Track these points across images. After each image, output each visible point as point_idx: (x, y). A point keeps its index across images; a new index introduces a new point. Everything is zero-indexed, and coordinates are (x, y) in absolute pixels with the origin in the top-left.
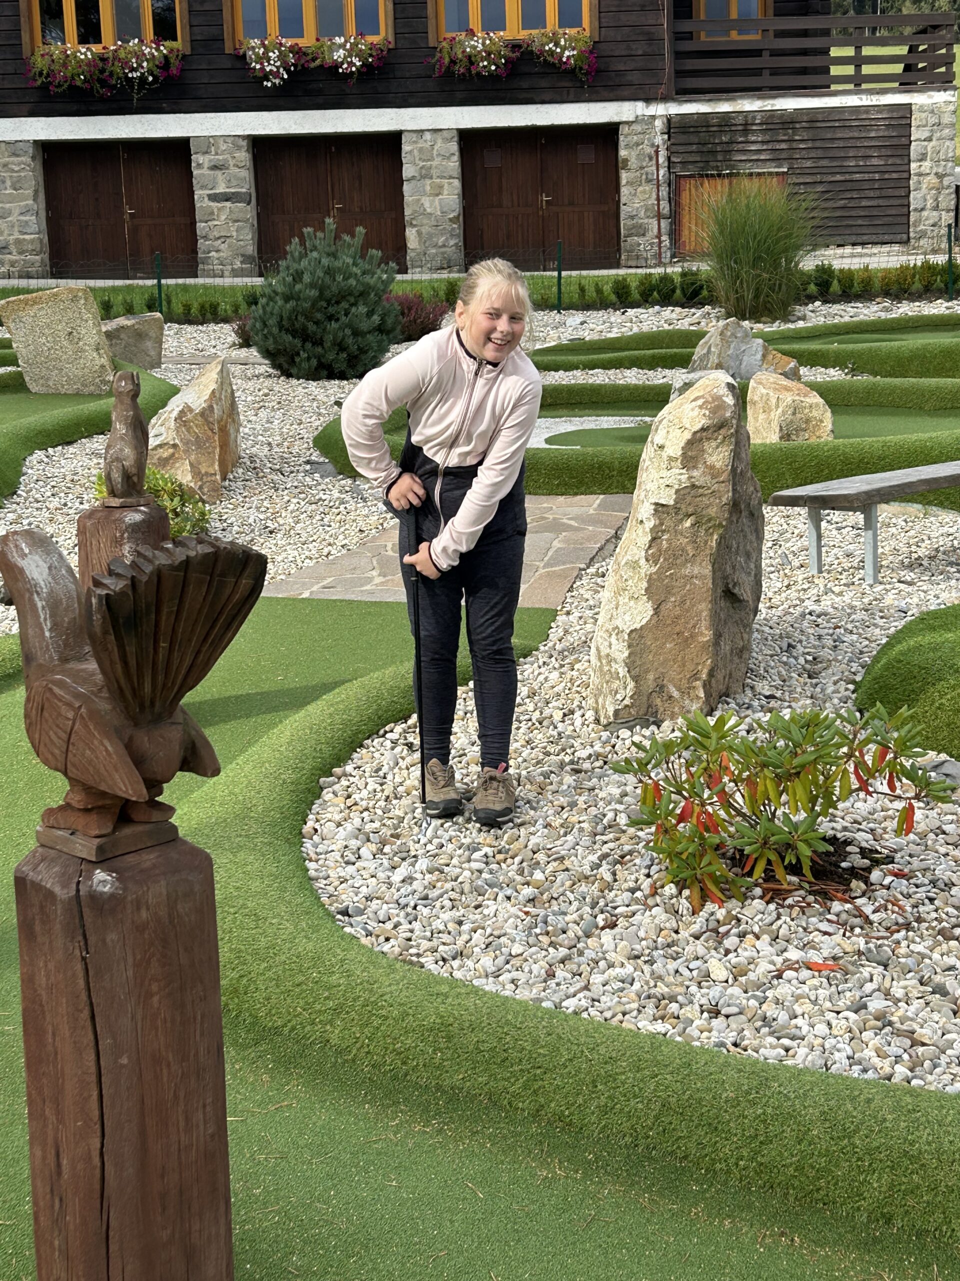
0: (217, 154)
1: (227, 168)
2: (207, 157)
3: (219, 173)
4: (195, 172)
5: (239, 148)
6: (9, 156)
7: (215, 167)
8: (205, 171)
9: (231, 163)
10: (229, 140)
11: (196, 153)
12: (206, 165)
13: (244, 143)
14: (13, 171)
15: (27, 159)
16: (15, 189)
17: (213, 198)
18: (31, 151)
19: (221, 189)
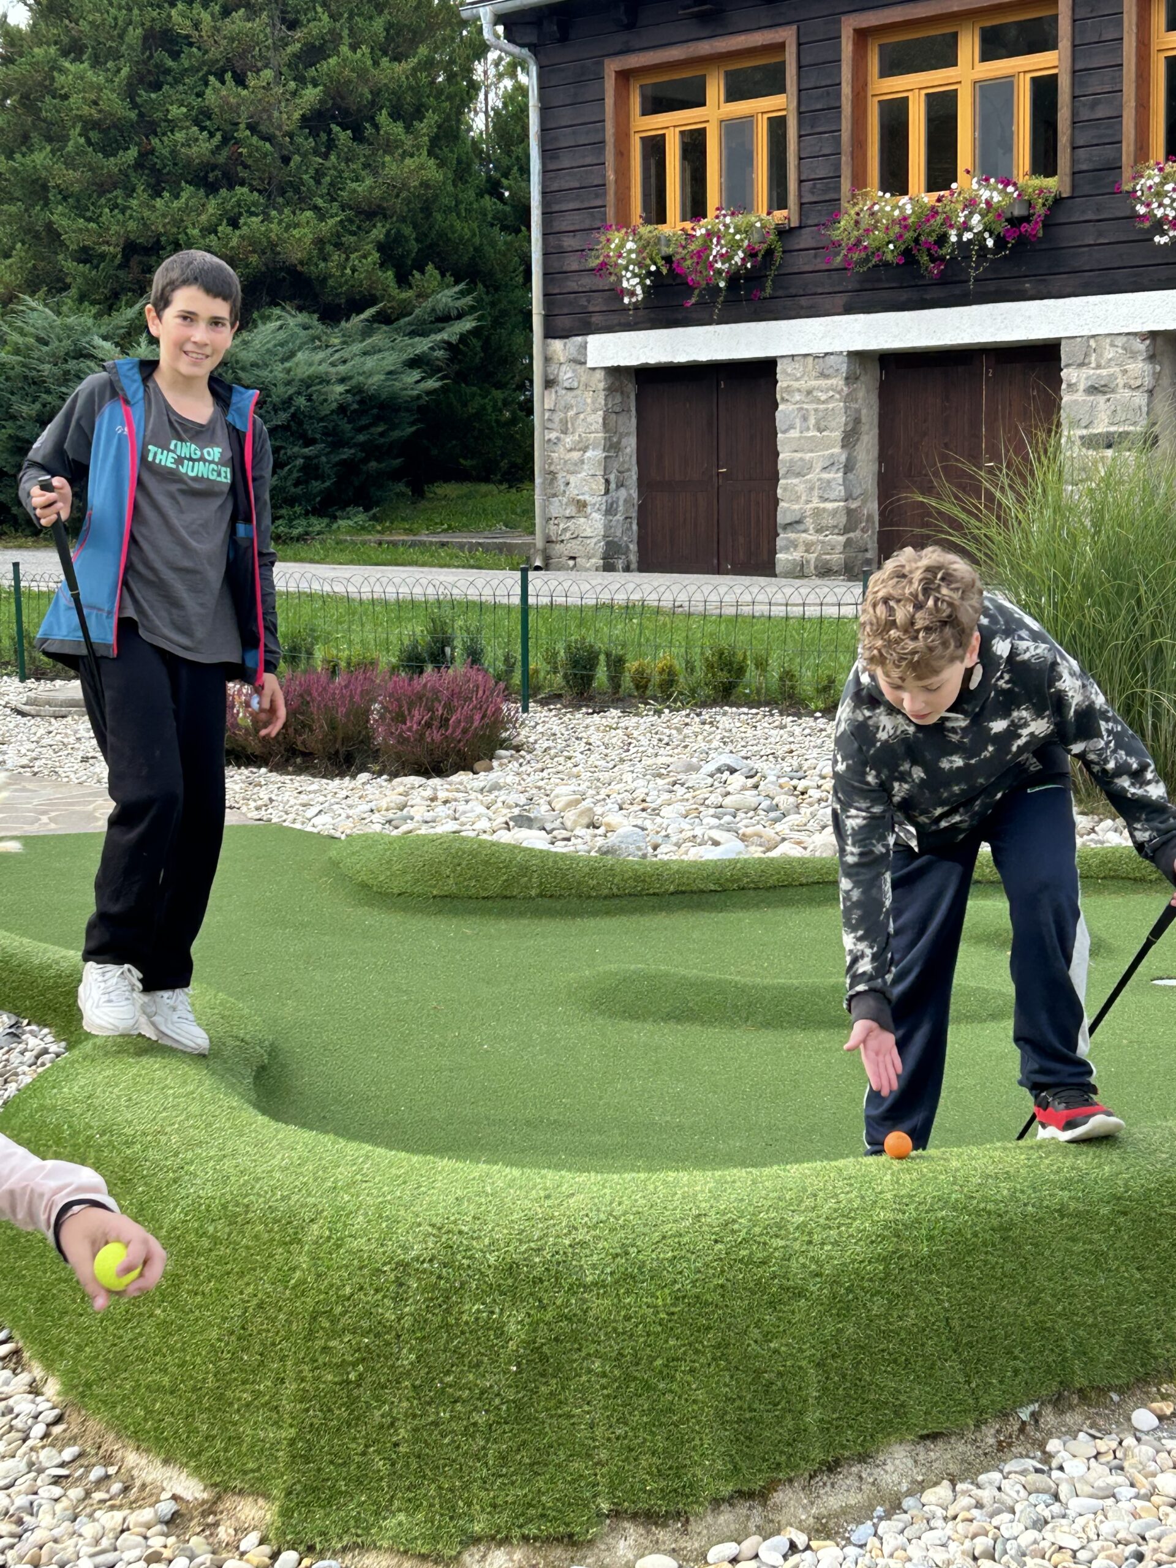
0: (1098, 367)
1: (1113, 391)
2: (1085, 372)
3: (1101, 399)
4: (1066, 398)
5: (1133, 355)
6: (816, 378)
7: (1093, 390)
8: (1080, 396)
9: (1121, 381)
10: (1120, 341)
11: (1068, 366)
12: (1082, 387)
13: (1141, 346)
14: (818, 401)
15: (838, 382)
16: (820, 431)
17: (1090, 442)
18: (844, 368)
19: (1101, 427)
